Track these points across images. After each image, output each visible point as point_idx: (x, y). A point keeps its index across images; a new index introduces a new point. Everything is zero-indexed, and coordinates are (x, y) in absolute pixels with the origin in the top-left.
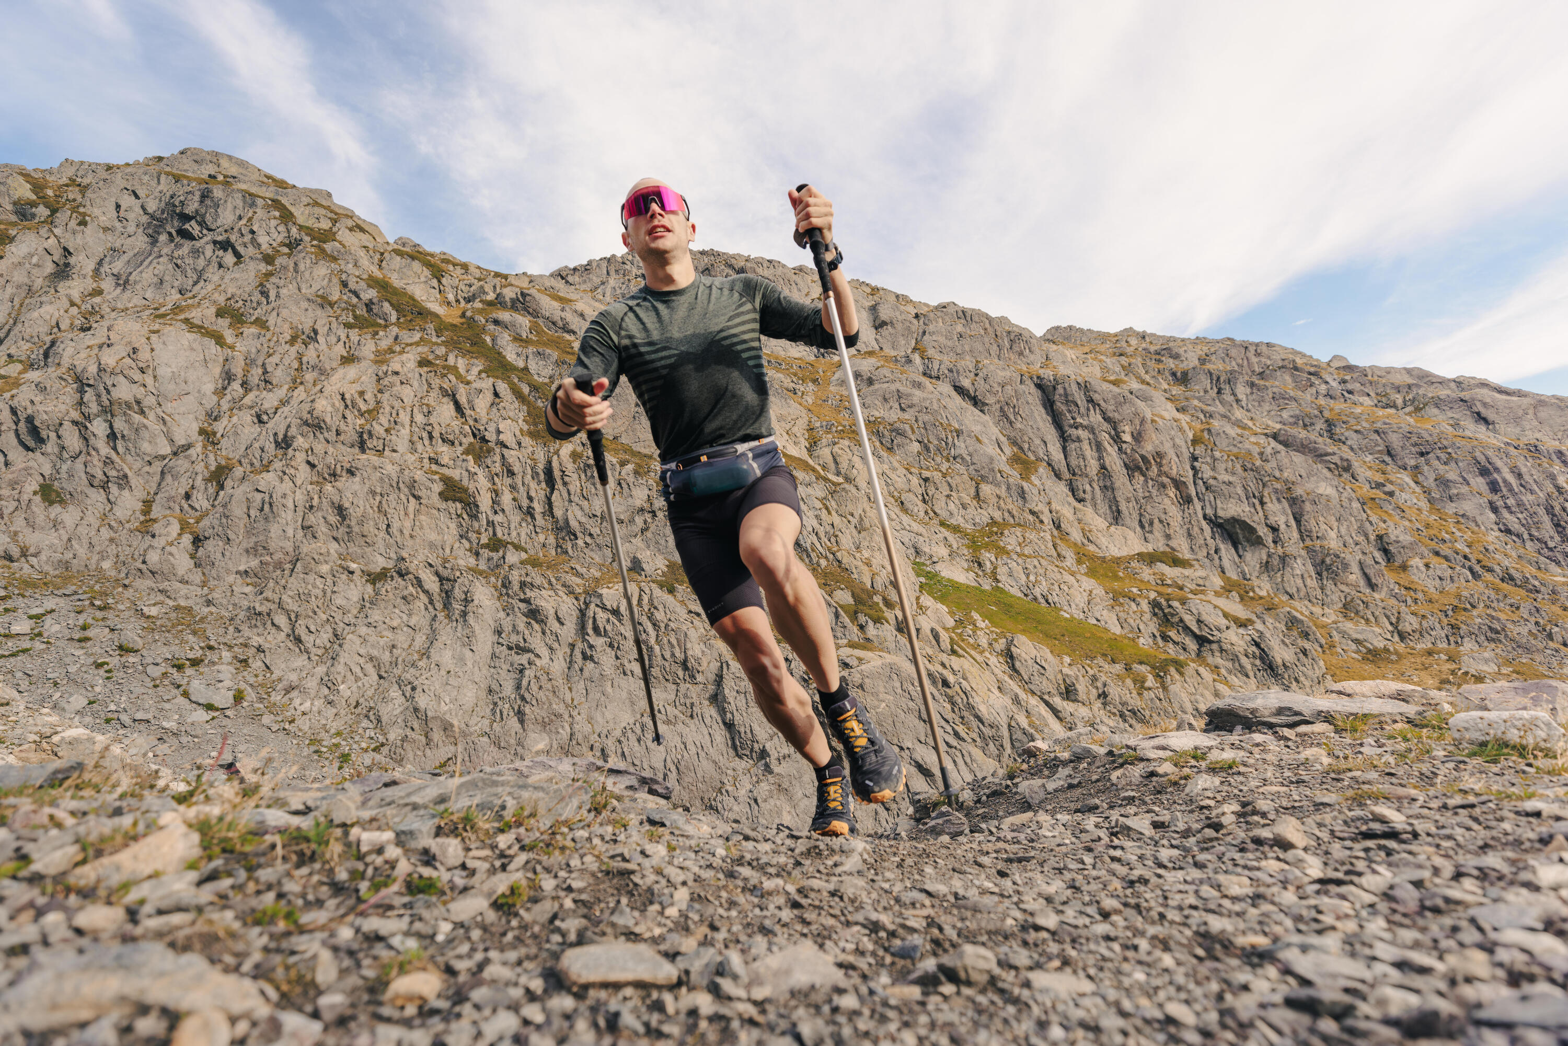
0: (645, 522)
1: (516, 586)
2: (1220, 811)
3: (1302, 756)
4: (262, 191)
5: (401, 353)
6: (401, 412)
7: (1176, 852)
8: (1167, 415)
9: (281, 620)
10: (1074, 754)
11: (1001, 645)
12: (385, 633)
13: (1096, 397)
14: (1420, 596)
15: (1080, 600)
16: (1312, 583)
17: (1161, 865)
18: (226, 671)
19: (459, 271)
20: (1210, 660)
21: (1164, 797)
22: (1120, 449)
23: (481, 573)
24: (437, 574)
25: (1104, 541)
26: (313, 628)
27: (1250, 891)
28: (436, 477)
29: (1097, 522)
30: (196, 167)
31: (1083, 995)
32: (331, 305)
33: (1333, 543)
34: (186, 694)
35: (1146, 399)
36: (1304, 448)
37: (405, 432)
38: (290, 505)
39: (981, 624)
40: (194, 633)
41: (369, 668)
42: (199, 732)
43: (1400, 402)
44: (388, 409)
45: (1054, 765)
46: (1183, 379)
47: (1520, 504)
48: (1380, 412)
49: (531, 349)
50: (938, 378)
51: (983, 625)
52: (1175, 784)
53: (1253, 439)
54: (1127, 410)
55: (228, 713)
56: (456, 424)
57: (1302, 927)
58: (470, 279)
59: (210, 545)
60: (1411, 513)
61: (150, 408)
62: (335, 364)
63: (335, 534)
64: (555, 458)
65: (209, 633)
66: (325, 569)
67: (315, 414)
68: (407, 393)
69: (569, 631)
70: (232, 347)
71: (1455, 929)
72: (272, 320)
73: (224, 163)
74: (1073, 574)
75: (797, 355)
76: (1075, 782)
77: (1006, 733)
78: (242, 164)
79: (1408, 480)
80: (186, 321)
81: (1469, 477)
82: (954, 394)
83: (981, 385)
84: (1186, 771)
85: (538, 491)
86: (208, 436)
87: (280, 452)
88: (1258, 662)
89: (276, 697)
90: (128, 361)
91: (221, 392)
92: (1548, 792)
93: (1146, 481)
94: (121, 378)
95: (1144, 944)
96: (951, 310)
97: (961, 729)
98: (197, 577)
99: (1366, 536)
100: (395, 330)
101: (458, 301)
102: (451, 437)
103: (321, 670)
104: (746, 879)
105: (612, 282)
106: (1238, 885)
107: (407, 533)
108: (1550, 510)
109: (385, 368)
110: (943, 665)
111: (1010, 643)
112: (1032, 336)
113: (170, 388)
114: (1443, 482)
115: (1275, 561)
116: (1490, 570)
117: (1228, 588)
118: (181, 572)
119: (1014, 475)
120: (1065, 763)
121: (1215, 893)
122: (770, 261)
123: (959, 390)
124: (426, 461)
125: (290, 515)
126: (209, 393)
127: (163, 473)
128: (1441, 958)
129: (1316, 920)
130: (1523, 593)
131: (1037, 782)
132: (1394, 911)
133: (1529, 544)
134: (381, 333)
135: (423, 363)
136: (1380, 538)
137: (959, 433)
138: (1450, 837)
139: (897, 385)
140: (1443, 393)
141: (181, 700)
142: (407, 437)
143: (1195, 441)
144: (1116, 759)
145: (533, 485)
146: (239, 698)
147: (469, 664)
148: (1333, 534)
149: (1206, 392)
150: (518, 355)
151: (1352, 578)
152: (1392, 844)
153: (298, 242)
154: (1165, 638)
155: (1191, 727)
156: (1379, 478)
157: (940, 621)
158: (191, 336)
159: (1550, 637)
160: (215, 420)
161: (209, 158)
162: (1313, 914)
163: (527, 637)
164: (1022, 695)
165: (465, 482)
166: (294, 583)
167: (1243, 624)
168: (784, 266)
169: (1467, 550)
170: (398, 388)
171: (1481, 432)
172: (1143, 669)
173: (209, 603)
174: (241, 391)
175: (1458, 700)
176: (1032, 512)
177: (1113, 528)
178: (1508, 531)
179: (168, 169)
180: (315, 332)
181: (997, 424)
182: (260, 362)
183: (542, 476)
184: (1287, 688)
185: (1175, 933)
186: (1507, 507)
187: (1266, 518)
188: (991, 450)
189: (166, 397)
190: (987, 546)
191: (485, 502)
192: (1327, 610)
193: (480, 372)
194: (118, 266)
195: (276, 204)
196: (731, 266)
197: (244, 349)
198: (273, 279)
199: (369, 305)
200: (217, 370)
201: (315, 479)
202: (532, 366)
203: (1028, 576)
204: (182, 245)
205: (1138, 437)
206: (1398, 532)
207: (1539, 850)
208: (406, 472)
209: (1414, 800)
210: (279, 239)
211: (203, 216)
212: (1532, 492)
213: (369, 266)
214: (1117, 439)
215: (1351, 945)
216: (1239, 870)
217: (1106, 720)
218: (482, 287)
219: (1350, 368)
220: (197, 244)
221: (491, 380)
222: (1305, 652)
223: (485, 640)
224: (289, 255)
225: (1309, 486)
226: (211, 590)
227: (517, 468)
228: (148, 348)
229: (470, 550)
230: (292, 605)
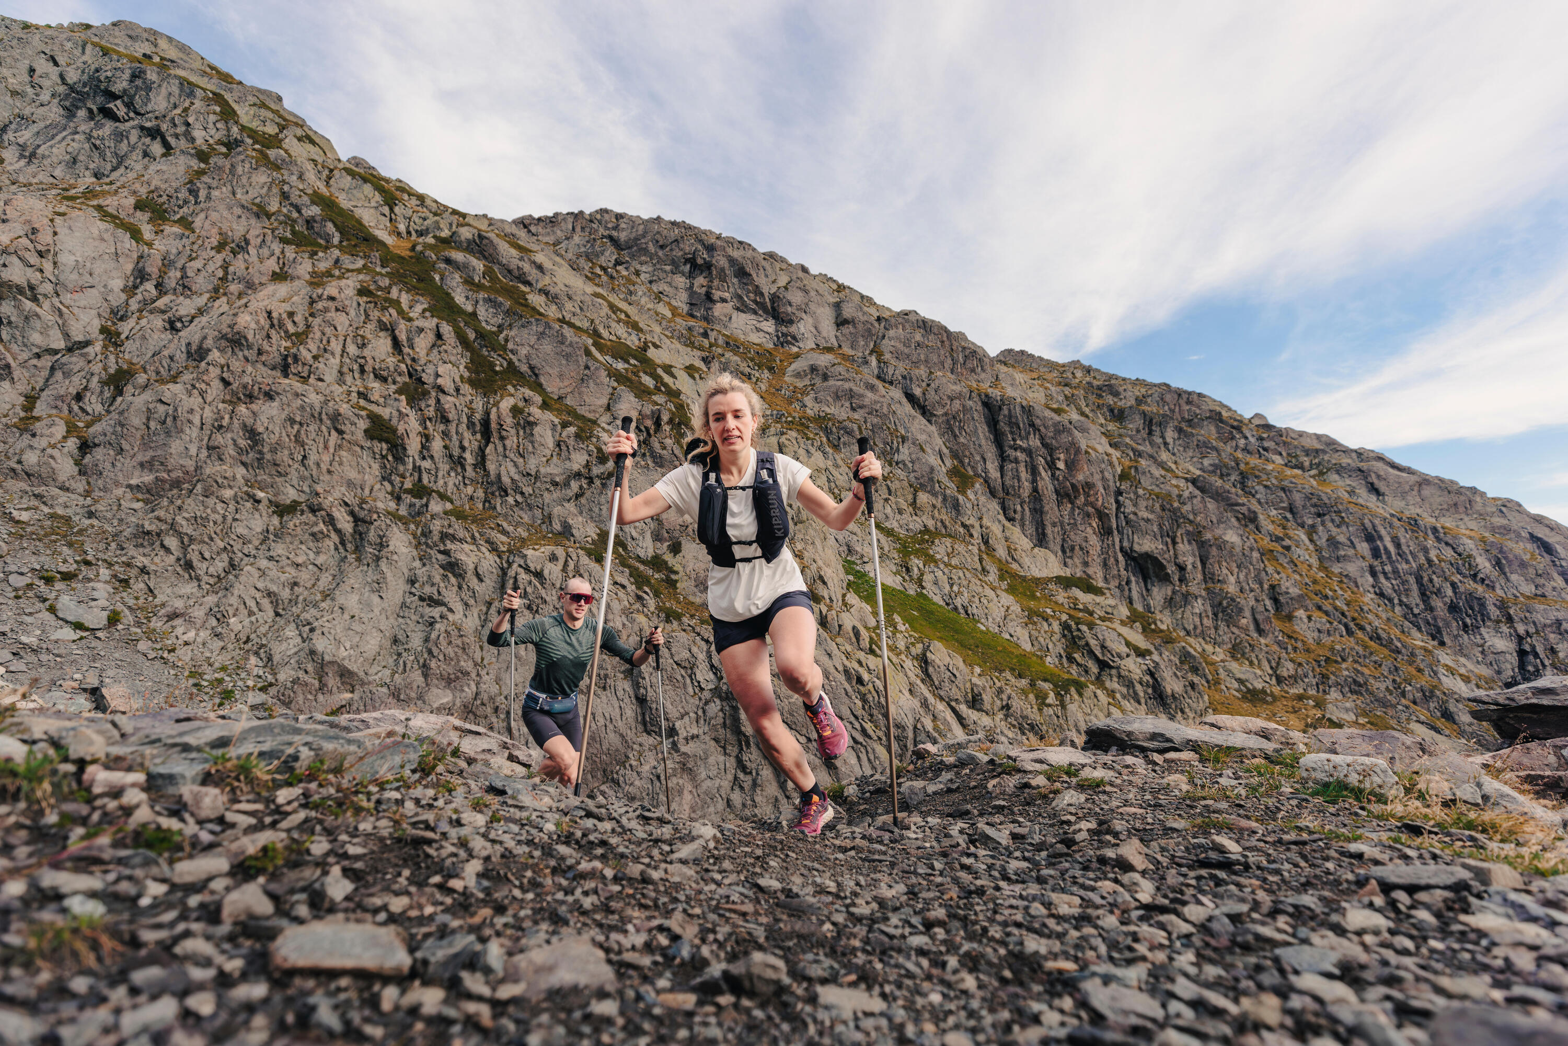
0: (581, 487)
1: (436, 538)
2: (1077, 827)
3: (1165, 781)
4: (203, 82)
5: (339, 278)
6: (333, 339)
7: (1025, 865)
8: (1100, 449)
9: (172, 542)
10: (959, 760)
11: (918, 649)
12: (288, 569)
13: (1038, 422)
14: (1299, 645)
15: (997, 613)
16: (1208, 622)
17: (1005, 877)
18: (102, 590)
19: (414, 201)
20: (1108, 684)
21: (1031, 810)
22: (1053, 475)
23: (400, 518)
24: (352, 513)
25: (1026, 561)
26: (207, 555)
27: (1076, 911)
28: (364, 413)
29: (1023, 542)
30: (129, 43)
31: (867, 1014)
32: (269, 216)
33: (1232, 588)
34: (52, 610)
35: (1083, 430)
36: (1219, 496)
37: (335, 362)
38: (197, 421)
39: (901, 627)
40: (70, 545)
41: (265, 603)
42: (62, 651)
43: (1307, 464)
44: (318, 335)
45: (939, 768)
46: (1118, 415)
47: (1395, 571)
48: (1288, 472)
49: (482, 295)
50: (891, 383)
51: (902, 628)
52: (1045, 797)
53: (1174, 482)
54: (1065, 439)
55: (100, 634)
56: (391, 361)
57: (1116, 955)
58: (425, 213)
59: (99, 454)
60: (1303, 569)
61: (45, 296)
62: (264, 279)
63: (244, 458)
64: (494, 410)
65: (87, 547)
66: (228, 493)
67: (236, 329)
68: (341, 321)
69: (486, 589)
70: (150, 245)
71: (1259, 968)
72: (198, 222)
73: (163, 44)
74: (994, 589)
75: (757, 341)
76: (954, 786)
77: (911, 735)
78: (183, 48)
79: (1304, 537)
80: (99, 208)
81: (1356, 541)
82: (904, 400)
83: (932, 396)
84: (1058, 785)
85: (471, 441)
86: (111, 337)
87: (192, 363)
88: (1150, 691)
89: (157, 624)
90: (25, 241)
91: (130, 290)
92: (1374, 836)
93: (1073, 509)
94: (14, 259)
95: (953, 962)
96: (912, 318)
97: (869, 726)
98: (80, 485)
99: (1261, 584)
100: (337, 252)
101: (409, 233)
102: (385, 374)
103: (211, 600)
104: (563, 858)
105: (577, 239)
106: (1067, 905)
107: (324, 467)
108: (1419, 579)
109: (320, 291)
110: (860, 663)
111: (926, 649)
112: (985, 355)
113: (71, 278)
114: (1333, 542)
115: (1178, 598)
116: (1362, 628)
117: (1134, 618)
118: (62, 477)
119: (951, 488)
120: (949, 768)
121: (1044, 911)
122: (741, 243)
123: (910, 397)
124: (354, 395)
125: (195, 432)
126: (116, 290)
127: (53, 369)
128: (1236, 1001)
129: (1130, 949)
130: (1386, 652)
131: (919, 784)
132: (1207, 945)
133: (1398, 609)
134: (321, 254)
135: (363, 292)
136: (1272, 587)
137: (904, 439)
138: (1277, 872)
139: (850, 385)
140: (1345, 461)
141: (46, 616)
142: (336, 367)
143: (1123, 477)
144: (997, 768)
145: (467, 435)
146: (113, 619)
147: (377, 611)
148: (1232, 579)
149: (1138, 431)
150: (467, 298)
151: (1244, 621)
152: (1222, 874)
153: (238, 143)
154: (1071, 660)
155: (1073, 744)
156: (1279, 532)
157: (863, 620)
158: (103, 225)
159: (1403, 694)
160: (122, 319)
161: (145, 35)
162: (1129, 941)
163: (443, 591)
164: (931, 699)
165: (394, 422)
166: (192, 506)
167: (1141, 653)
168: (754, 250)
169: (1345, 608)
170: (332, 314)
171: (1371, 501)
172: (1046, 686)
173: (91, 515)
174: (154, 292)
175: (1312, 741)
176: (964, 526)
177: (1036, 550)
178: (1381, 595)
179: (96, 40)
180: (247, 242)
181: (942, 435)
182: (179, 265)
183: (478, 428)
184: (1172, 718)
185: (989, 950)
186: (1385, 573)
187: (1176, 556)
188: (934, 460)
189: (65, 286)
190: (917, 553)
191: (413, 445)
192: (1218, 649)
193: (424, 311)
194: (26, 136)
195: (218, 98)
196: (701, 241)
197: (163, 248)
198: (205, 179)
199: (309, 222)
200: (129, 267)
201: (228, 397)
202: (482, 312)
203: (952, 585)
204: (103, 125)
205: (1071, 465)
206: (1290, 586)
207: (1355, 892)
208: (331, 404)
209: (1255, 832)
210: (217, 137)
211: (132, 98)
212: (1407, 562)
213: (314, 181)
214: (1052, 466)
215: (1156, 978)
216: (1075, 889)
217: (1006, 732)
218: (437, 222)
219: (1268, 427)
220: (122, 127)
221: (435, 320)
222: (1193, 685)
223: (396, 589)
224: (226, 156)
225: (1218, 532)
226: (96, 501)
227: (452, 415)
228: (50, 231)
229: (392, 494)
230: (187, 528)
